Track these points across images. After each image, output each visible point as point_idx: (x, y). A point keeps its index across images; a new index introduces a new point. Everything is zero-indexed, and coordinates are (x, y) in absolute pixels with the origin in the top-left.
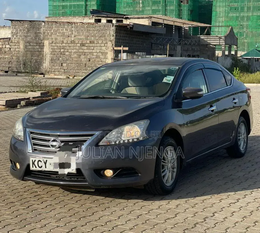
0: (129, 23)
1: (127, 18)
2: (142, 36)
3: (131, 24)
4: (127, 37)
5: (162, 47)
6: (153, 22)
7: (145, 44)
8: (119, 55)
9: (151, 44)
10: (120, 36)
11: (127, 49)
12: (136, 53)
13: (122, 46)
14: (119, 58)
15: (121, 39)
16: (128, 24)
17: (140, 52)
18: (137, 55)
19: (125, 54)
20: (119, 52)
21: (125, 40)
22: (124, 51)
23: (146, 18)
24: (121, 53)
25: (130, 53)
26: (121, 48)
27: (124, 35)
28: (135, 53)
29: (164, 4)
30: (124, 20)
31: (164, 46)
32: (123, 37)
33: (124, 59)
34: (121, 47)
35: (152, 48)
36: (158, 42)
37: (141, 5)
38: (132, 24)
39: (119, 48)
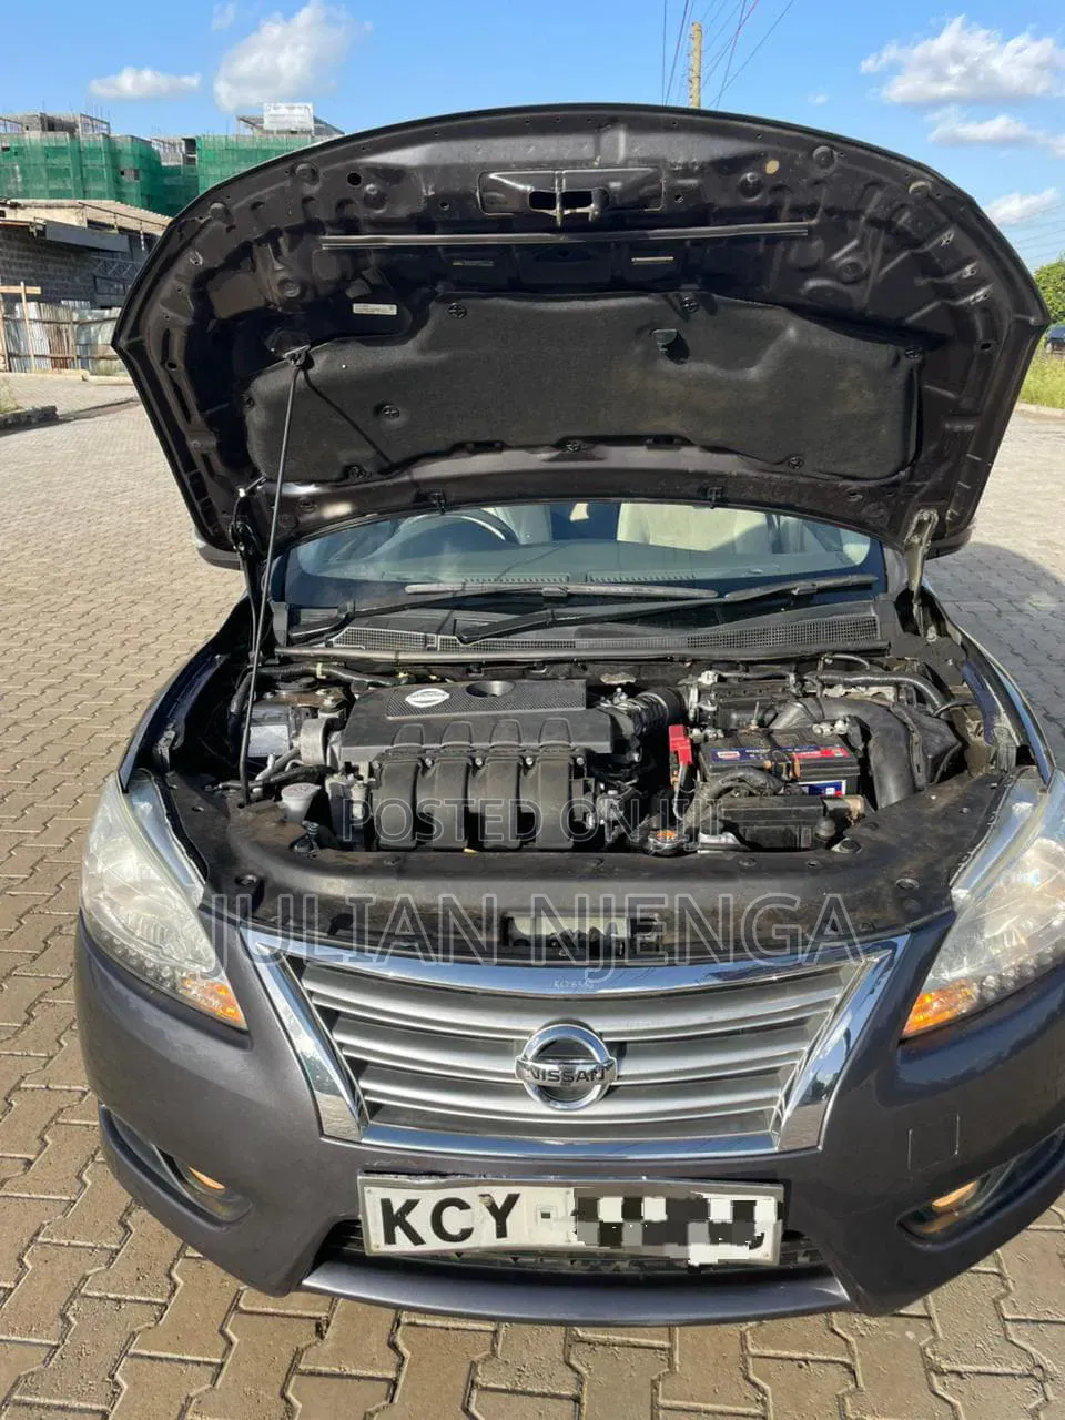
0: (32, 220)
1: (15, 206)
2: (69, 257)
3: (37, 221)
4: (29, 258)
5: (121, 287)
6: (90, 222)
7: (77, 279)
8: (17, 308)
9: (91, 278)
10: (12, 257)
11: (37, 290)
12: (63, 302)
13: (22, 283)
14: (18, 316)
15: (15, 264)
16: (31, 223)
17: (73, 299)
18: (67, 307)
19: (33, 305)
20: (17, 298)
21: (26, 265)
22: (30, 298)
23: (69, 207)
24: (21, 301)
25: (46, 302)
26: (20, 289)
27: (21, 253)
28: (60, 302)
29: (79, 177)
30: (6, 209)
31: (124, 284)
32: (18, 257)
33: (32, 317)
34: (19, 285)
35: (96, 289)
36: (109, 273)
37: (19, 179)
38: (41, 222)
39: (14, 290)
